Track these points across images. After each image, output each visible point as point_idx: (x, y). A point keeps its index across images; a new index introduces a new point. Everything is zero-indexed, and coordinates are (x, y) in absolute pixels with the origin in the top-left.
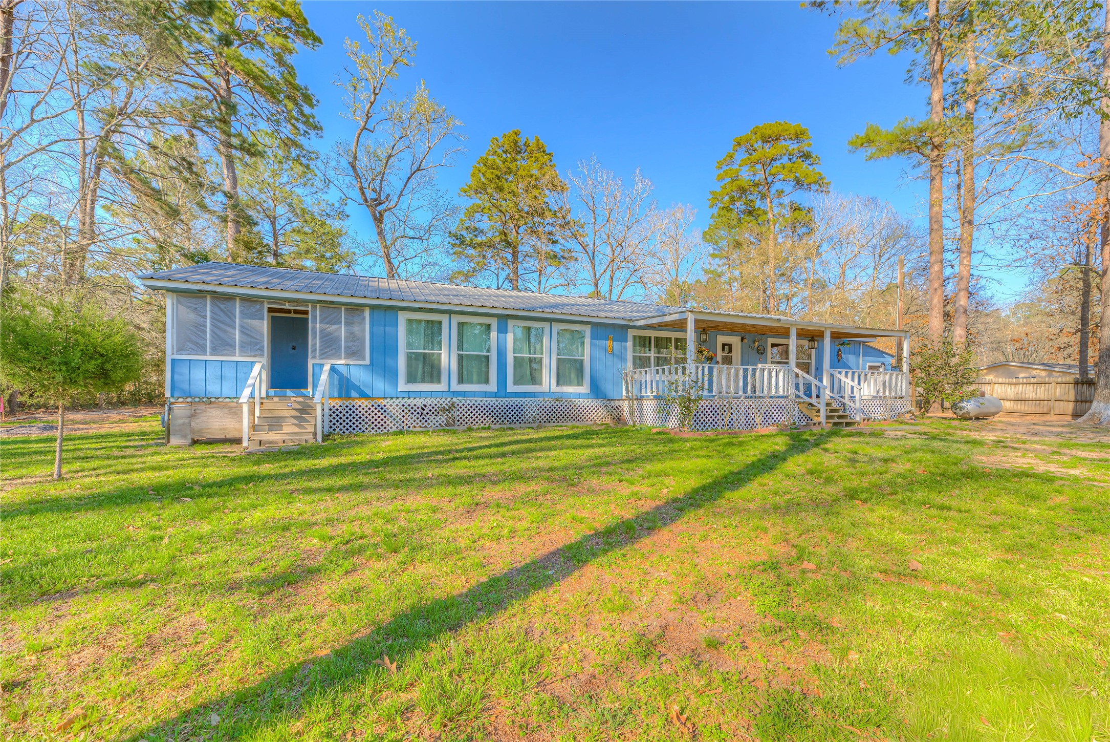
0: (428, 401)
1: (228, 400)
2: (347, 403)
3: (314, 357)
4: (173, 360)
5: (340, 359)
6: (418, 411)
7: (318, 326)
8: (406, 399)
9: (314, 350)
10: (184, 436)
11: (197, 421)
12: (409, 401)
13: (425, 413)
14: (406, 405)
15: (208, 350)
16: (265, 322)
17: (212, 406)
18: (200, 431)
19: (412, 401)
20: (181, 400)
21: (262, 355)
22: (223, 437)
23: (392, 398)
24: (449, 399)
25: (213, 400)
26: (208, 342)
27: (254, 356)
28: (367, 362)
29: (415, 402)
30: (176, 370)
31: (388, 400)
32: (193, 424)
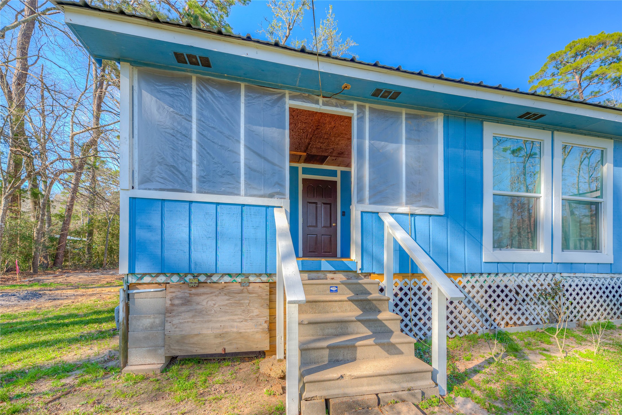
0: (525, 280)
1: (227, 279)
2: (411, 283)
3: (361, 201)
4: (133, 200)
5: (399, 204)
6: (511, 296)
7: (367, 142)
8: (493, 277)
9: (360, 189)
10: (153, 350)
11: (176, 321)
12: (498, 279)
13: (520, 299)
14: (494, 287)
15: (194, 182)
16: (287, 132)
17: (201, 290)
18: (182, 340)
19: (502, 280)
20: (147, 279)
21: (281, 194)
22: (220, 351)
23: (473, 275)
24: (550, 276)
25: (202, 278)
26: (194, 166)
27: (271, 196)
28: (440, 210)
29: (506, 279)
30: (138, 220)
31: (469, 277)
32: (168, 326)
